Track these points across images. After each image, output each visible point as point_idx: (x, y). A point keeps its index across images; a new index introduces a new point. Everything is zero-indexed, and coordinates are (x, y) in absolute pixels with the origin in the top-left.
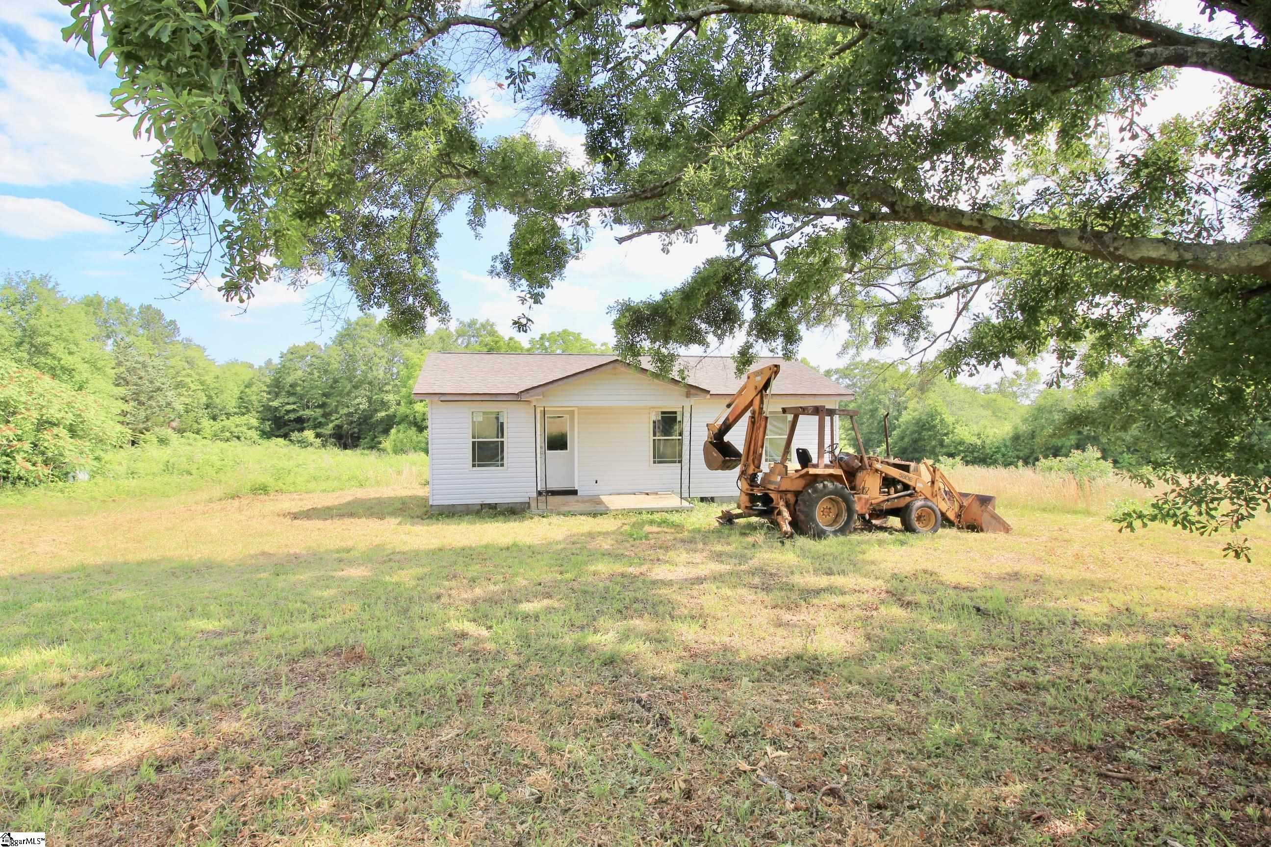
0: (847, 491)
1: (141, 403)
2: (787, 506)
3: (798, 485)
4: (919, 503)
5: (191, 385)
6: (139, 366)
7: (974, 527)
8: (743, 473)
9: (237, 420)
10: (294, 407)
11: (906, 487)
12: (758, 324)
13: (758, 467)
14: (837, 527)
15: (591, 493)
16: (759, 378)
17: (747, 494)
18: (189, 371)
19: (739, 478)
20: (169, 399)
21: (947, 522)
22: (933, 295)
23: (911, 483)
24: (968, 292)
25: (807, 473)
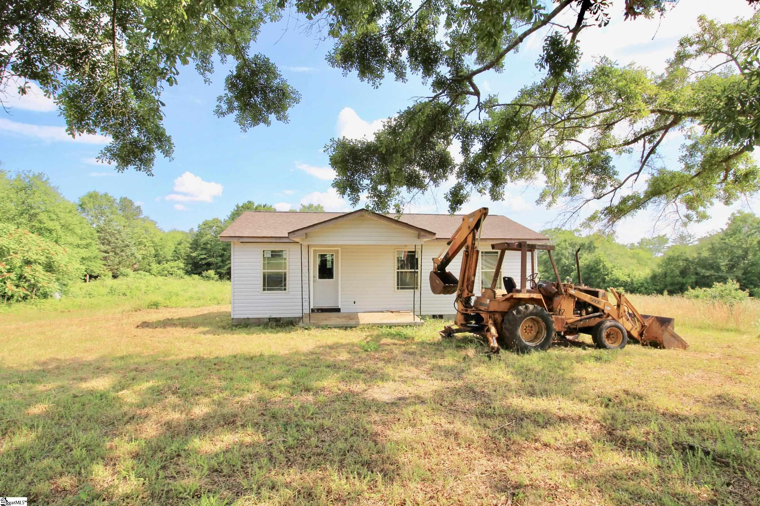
0: (546, 312)
1: (116, 254)
2: (495, 324)
3: (504, 307)
4: (608, 324)
5: (147, 244)
6: (116, 232)
7: (656, 344)
8: (459, 296)
9: (172, 264)
10: (205, 256)
11: (596, 309)
12: (467, 168)
13: (471, 291)
14: (538, 342)
15: (351, 311)
16: (471, 220)
17: (462, 314)
18: (145, 235)
19: (456, 301)
20: (133, 251)
21: (633, 340)
22: (621, 142)
23: (601, 306)
24: (654, 137)
25: (511, 297)
